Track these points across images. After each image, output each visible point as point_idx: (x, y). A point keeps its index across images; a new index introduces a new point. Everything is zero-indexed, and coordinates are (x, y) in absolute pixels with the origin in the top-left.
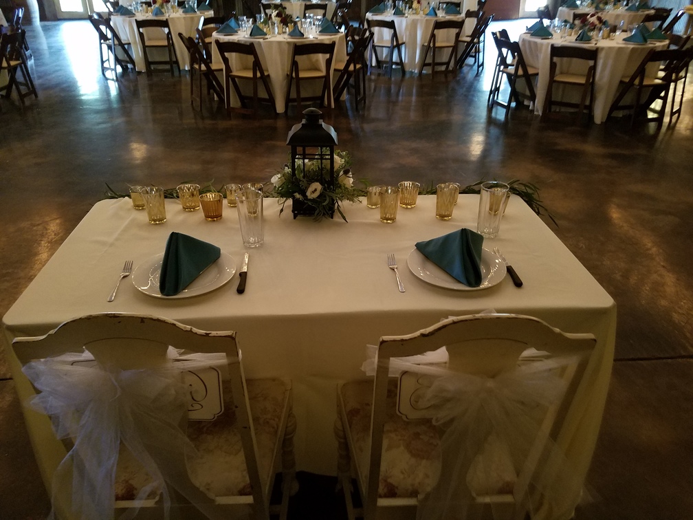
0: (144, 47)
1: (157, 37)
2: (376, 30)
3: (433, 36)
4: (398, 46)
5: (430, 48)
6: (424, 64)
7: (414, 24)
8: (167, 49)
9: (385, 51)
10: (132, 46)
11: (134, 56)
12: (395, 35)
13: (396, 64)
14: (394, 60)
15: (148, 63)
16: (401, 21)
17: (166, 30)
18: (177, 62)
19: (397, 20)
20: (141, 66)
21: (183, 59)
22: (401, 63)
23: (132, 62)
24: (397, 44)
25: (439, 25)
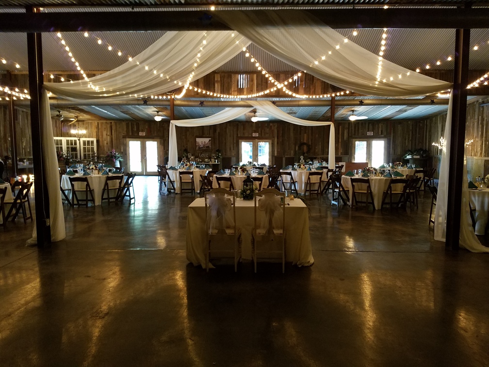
0: (181, 183)
1: (187, 178)
2: (284, 176)
3: (309, 178)
4: (294, 183)
5: (308, 183)
6: (306, 191)
7: (301, 174)
8: (191, 183)
9: (288, 185)
10: (175, 182)
11: (175, 187)
12: (292, 178)
13: (293, 190)
14: (293, 189)
15: (182, 190)
16: (295, 173)
17: (191, 176)
18: (194, 189)
19: (293, 173)
20: (178, 191)
21: (197, 188)
22: (295, 190)
23: (174, 189)
24: (293, 182)
25: (311, 174)
